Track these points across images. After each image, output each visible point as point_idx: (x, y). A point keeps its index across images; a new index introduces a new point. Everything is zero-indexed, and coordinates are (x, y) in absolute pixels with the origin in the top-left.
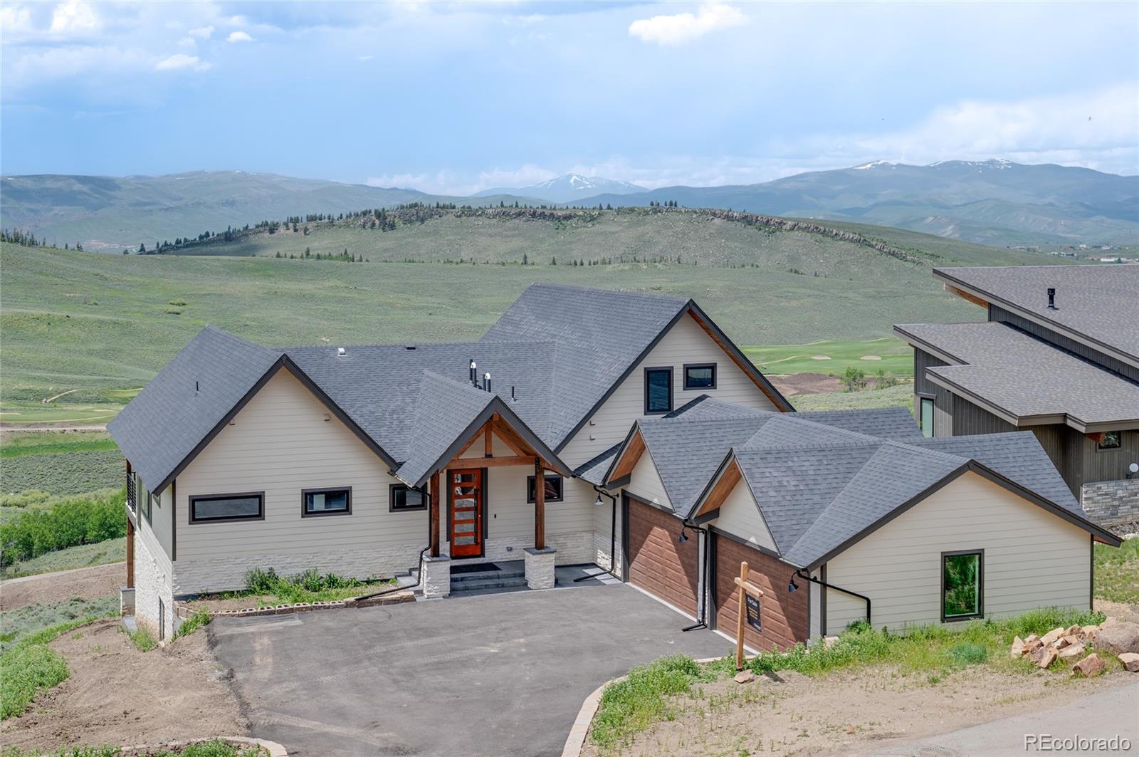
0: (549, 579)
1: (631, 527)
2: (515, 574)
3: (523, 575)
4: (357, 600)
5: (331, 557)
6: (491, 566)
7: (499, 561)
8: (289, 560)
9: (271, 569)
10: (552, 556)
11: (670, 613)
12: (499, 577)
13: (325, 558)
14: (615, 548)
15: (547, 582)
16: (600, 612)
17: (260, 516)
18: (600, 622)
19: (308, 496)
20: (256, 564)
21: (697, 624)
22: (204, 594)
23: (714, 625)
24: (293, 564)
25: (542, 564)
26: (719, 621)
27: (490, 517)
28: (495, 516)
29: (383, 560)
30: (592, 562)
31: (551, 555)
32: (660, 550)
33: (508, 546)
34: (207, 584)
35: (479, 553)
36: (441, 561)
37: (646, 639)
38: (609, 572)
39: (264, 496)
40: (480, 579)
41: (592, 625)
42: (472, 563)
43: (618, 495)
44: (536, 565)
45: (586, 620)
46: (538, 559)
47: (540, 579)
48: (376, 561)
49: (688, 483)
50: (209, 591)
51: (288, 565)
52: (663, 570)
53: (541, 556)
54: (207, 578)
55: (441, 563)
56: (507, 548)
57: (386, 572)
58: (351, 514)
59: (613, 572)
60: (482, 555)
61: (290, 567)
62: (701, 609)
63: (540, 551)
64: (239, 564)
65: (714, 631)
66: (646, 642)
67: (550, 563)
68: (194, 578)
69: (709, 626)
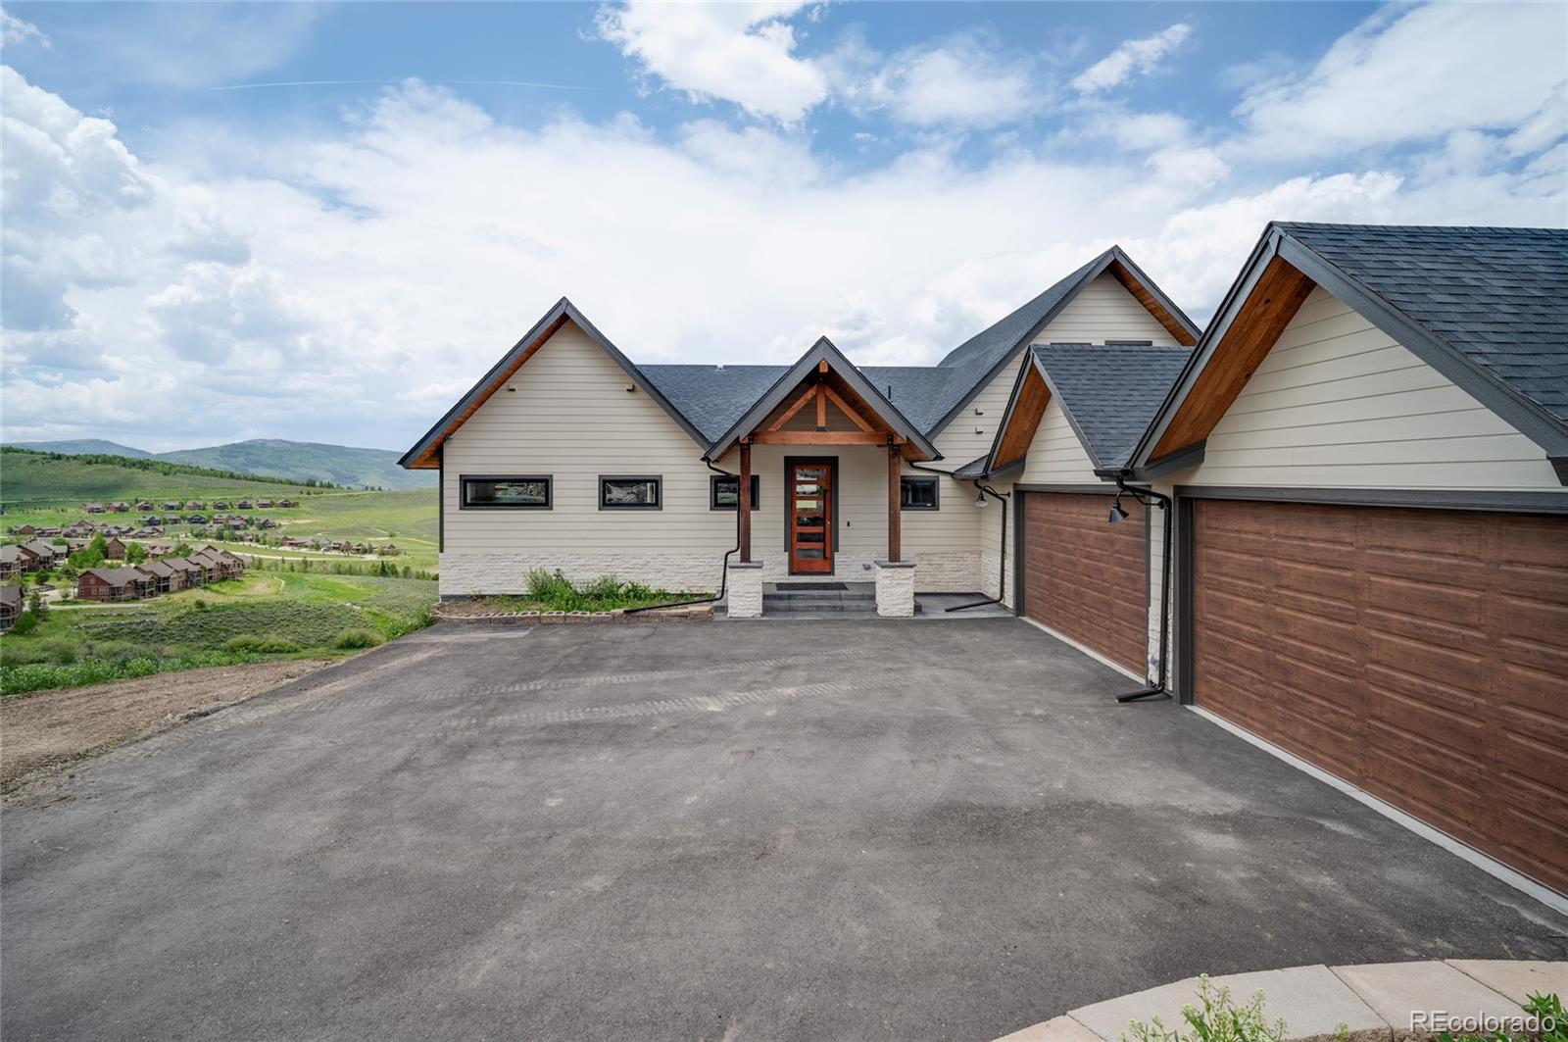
0: (906, 602)
1: (1028, 537)
2: (863, 595)
3: (873, 598)
4: (625, 612)
5: (635, 561)
6: (841, 586)
7: (853, 581)
8: (582, 562)
9: (558, 570)
10: (910, 572)
11: (1089, 663)
12: (840, 598)
13: (628, 562)
14: (1006, 568)
15: (904, 607)
16: (964, 651)
17: (547, 504)
18: (957, 669)
19: (607, 483)
20: (540, 564)
21: (1149, 689)
22: (476, 596)
23: (1188, 693)
24: (588, 567)
25: (897, 582)
26: (1201, 688)
27: (842, 525)
28: (848, 525)
29: (701, 569)
30: (979, 591)
31: (910, 570)
32: (1071, 562)
33: (866, 563)
34: (481, 583)
35: (828, 570)
36: (749, 567)
37: (1038, 711)
38: (996, 602)
39: (552, 480)
40: (814, 598)
41: (938, 672)
42: (818, 581)
43: (1009, 495)
44: (888, 581)
45: (935, 664)
46: (889, 575)
47: (893, 602)
48: (692, 570)
49: (1125, 426)
50: (483, 593)
51: (582, 568)
52: (1077, 592)
53: (892, 570)
54: (481, 576)
55: (750, 570)
56: (864, 565)
57: (706, 585)
58: (661, 509)
59: (1001, 602)
60: (831, 573)
61: (583, 570)
62: (1157, 657)
63: (893, 564)
64: (519, 562)
65: (1189, 707)
66: (1036, 718)
67: (908, 581)
68: (466, 575)
69: (1177, 696)
